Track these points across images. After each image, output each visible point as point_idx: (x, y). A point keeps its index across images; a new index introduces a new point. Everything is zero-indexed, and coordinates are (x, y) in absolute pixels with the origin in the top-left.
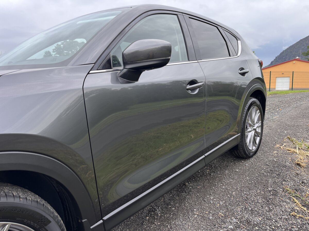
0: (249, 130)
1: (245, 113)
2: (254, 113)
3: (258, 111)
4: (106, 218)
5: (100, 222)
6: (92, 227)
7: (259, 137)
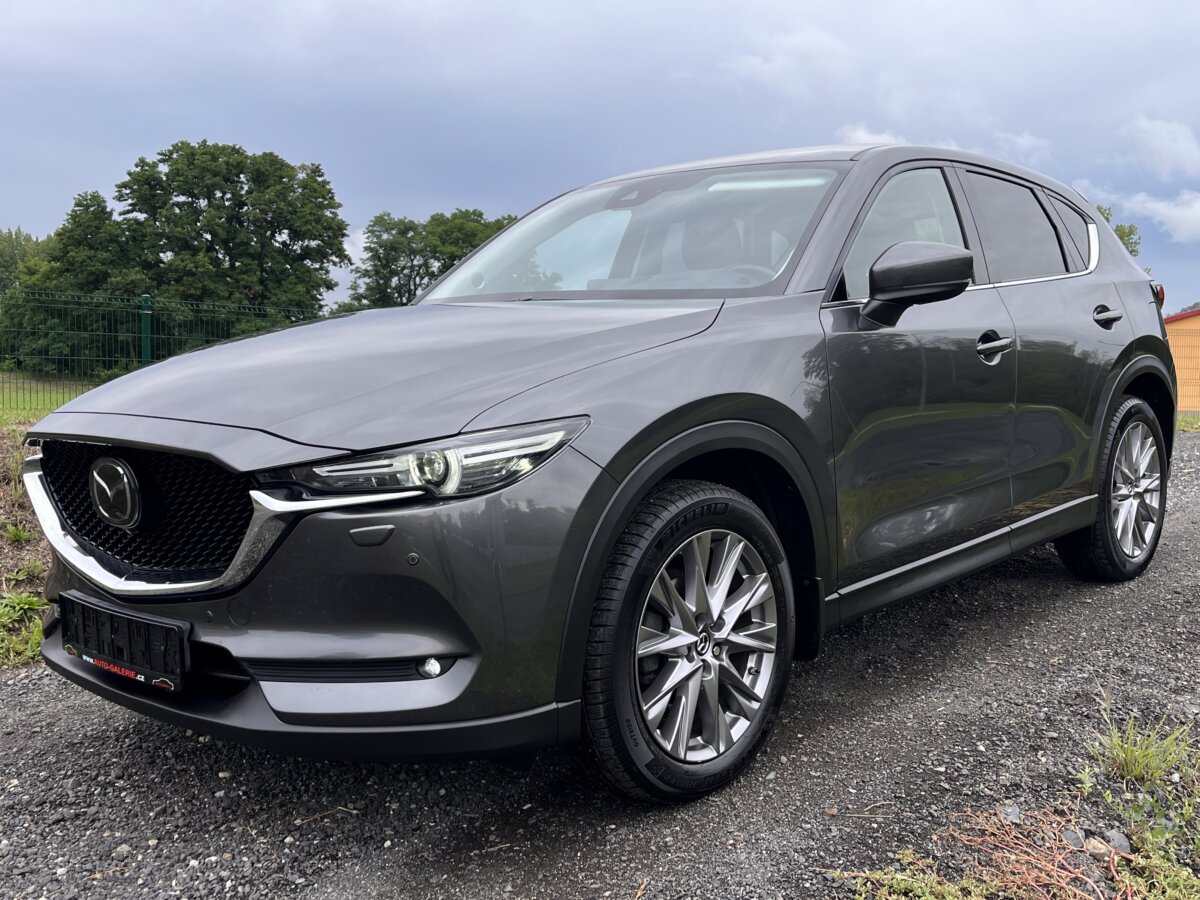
0: (1124, 492)
2: (1139, 444)
3: (1151, 439)
4: (843, 591)
5: (835, 596)
6: (826, 599)
7: (1153, 522)
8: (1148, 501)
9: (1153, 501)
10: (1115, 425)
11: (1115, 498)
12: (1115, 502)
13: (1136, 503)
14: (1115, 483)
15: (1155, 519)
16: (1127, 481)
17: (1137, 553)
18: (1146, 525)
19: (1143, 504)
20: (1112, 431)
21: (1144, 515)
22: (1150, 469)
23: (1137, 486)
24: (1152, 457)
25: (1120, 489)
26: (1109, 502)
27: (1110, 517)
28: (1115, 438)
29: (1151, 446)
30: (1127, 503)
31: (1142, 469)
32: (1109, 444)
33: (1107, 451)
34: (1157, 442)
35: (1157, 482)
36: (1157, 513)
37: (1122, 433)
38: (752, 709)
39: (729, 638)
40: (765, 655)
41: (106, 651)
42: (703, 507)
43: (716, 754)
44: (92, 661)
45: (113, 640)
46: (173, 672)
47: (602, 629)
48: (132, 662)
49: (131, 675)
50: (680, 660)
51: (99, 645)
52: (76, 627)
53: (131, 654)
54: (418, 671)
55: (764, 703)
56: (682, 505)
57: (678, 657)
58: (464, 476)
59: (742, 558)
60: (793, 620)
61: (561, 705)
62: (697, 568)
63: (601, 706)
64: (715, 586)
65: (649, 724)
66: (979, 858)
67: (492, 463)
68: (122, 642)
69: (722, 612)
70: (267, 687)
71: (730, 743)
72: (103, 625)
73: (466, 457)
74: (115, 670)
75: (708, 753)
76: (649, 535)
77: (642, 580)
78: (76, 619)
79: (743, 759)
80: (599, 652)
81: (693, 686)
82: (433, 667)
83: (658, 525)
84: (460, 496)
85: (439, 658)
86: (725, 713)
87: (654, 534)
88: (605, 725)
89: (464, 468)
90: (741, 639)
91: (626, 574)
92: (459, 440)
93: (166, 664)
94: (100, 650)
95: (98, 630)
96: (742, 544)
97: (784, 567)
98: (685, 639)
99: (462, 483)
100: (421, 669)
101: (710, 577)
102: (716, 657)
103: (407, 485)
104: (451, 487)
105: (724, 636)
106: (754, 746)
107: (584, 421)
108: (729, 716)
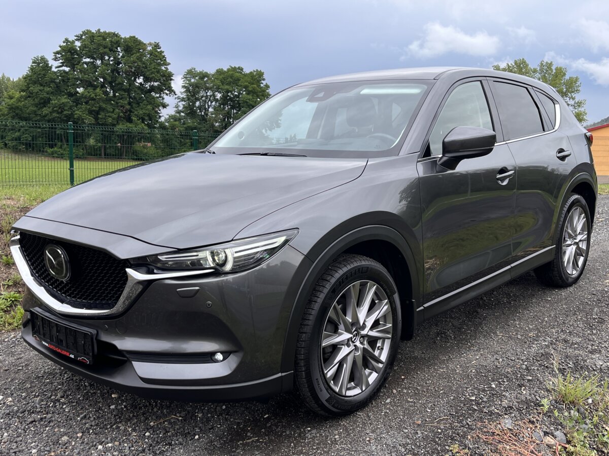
0: (569, 242)
1: (563, 216)
2: (577, 218)
3: (583, 215)
4: (426, 305)
5: (422, 308)
6: (417, 310)
7: (583, 256)
8: (580, 246)
9: (583, 246)
10: (565, 209)
11: (564, 246)
12: (564, 248)
13: (574, 247)
14: (564, 238)
15: (584, 255)
16: (570, 237)
17: (574, 272)
18: (580, 258)
19: (578, 248)
20: (564, 212)
21: (579, 253)
22: (583, 230)
23: (575, 239)
24: (584, 224)
25: (567, 241)
26: (561, 248)
27: (561, 256)
28: (565, 216)
29: (583, 218)
30: (570, 248)
31: (579, 230)
32: (562, 219)
33: (561, 223)
34: (586, 216)
35: (586, 236)
36: (585, 252)
37: (569, 213)
38: (379, 367)
39: (368, 334)
40: (386, 340)
41: (54, 341)
42: (356, 270)
43: (360, 391)
44: (47, 345)
45: (57, 336)
46: (88, 354)
47: (304, 335)
48: (67, 347)
49: (67, 354)
50: (343, 346)
51: (50, 337)
52: (39, 327)
53: (67, 343)
54: (211, 358)
55: (385, 364)
56: (345, 269)
57: (343, 345)
58: (234, 262)
59: (375, 293)
60: (401, 322)
61: (283, 374)
62: (352, 300)
63: (303, 372)
64: (361, 308)
65: (327, 379)
66: (491, 449)
67: (249, 255)
68: (62, 337)
69: (365, 321)
70: (136, 364)
71: (368, 385)
72: (53, 327)
73: (236, 252)
74: (59, 351)
75: (357, 391)
76: (328, 286)
77: (324, 309)
78: (39, 323)
79: (374, 393)
80: (303, 346)
81: (350, 359)
82: (219, 356)
83: (333, 281)
84: (233, 272)
85: (222, 353)
86: (365, 370)
87: (331, 286)
88: (305, 382)
89: (235, 258)
90: (374, 333)
91: (317, 307)
92: (233, 244)
93: (85, 350)
94: (51, 340)
95: (50, 330)
96: (375, 287)
97: (396, 297)
98: (346, 336)
99: (234, 266)
100: (213, 358)
101: (359, 303)
102: (362, 343)
103: (205, 267)
104: (228, 267)
105: (366, 333)
106: (380, 386)
107: (296, 231)
108: (367, 371)
